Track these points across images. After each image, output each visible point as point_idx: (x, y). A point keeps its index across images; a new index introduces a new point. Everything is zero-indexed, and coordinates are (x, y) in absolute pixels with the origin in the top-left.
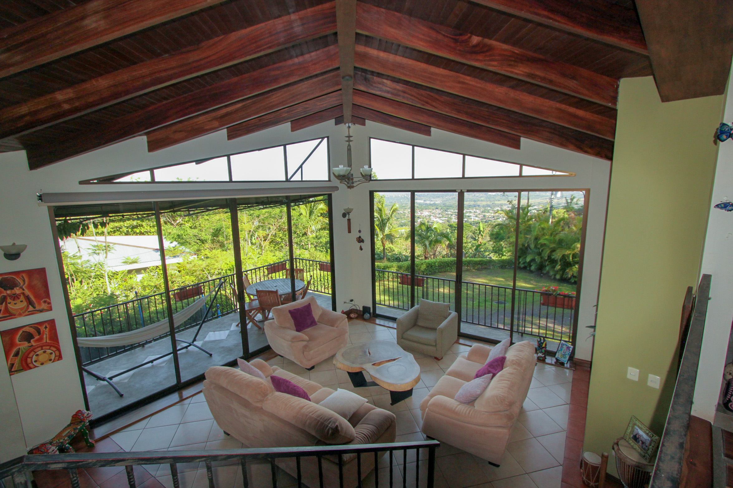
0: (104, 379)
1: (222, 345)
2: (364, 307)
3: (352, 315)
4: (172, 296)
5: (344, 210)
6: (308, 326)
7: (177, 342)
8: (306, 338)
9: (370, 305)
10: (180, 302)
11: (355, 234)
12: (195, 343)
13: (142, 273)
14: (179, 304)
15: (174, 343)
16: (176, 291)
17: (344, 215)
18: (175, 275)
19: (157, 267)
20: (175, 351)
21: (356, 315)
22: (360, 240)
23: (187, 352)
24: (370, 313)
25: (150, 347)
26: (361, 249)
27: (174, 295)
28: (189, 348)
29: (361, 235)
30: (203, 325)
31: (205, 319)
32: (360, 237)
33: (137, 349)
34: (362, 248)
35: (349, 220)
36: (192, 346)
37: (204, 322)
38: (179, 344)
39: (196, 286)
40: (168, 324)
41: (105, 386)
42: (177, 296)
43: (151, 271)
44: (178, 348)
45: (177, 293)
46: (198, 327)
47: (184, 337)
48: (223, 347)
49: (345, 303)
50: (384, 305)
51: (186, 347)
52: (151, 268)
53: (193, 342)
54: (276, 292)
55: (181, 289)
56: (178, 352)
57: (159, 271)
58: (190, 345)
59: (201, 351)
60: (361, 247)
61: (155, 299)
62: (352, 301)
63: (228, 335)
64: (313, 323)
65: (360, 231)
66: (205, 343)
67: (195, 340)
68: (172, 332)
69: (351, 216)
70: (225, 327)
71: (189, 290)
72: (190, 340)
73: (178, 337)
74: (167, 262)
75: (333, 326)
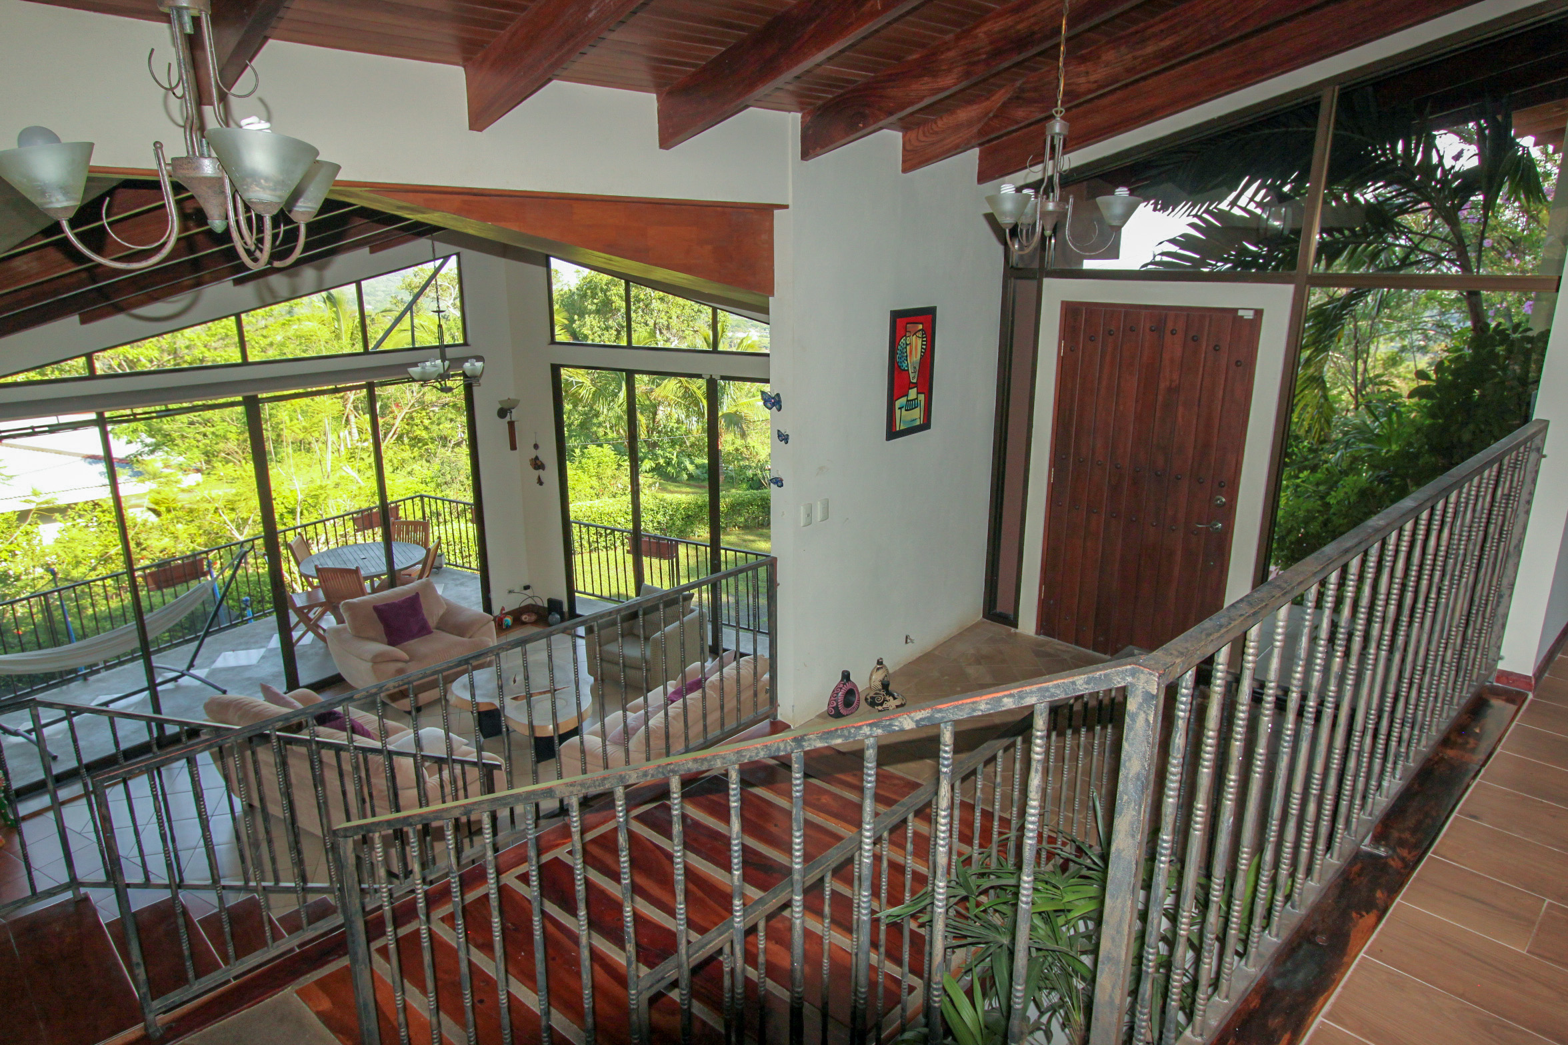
0: (16, 734)
1: (247, 674)
2: (550, 601)
3: (525, 618)
4: (140, 580)
5: (500, 402)
6: (413, 636)
7: (156, 671)
8: (405, 656)
9: (563, 596)
10: (159, 593)
11: (525, 452)
12: (192, 671)
13: (55, 520)
14: (156, 597)
15: (150, 671)
16: (148, 571)
17: (502, 413)
18: (144, 525)
19: (96, 505)
20: (152, 686)
21: (534, 618)
22: (537, 464)
23: (178, 688)
24: (562, 614)
25: (99, 680)
26: (540, 482)
27: (145, 577)
28: (181, 681)
29: (540, 453)
30: (207, 640)
31: (210, 627)
32: (537, 458)
33: (73, 685)
34: (543, 480)
35: (511, 424)
36: (186, 678)
37: (207, 634)
38: (160, 675)
39: (191, 559)
40: (136, 634)
41: (21, 744)
42: (150, 580)
43: (80, 516)
44: (159, 680)
45: (151, 574)
46: (197, 643)
47: (168, 662)
48: (249, 679)
49: (510, 592)
50: (593, 595)
51: (175, 679)
52: (80, 506)
53: (189, 669)
54: (356, 571)
55: (158, 566)
56: (159, 688)
57: (101, 514)
58: (183, 675)
59: (204, 686)
60: (539, 478)
61: (104, 586)
62: (527, 588)
63: (263, 657)
64: (424, 630)
65: (536, 447)
66: (213, 673)
67: (191, 665)
68: (146, 652)
69: (515, 415)
70: (256, 642)
71: (178, 566)
72: (184, 667)
73: (156, 661)
74: (123, 491)
75: (462, 635)
